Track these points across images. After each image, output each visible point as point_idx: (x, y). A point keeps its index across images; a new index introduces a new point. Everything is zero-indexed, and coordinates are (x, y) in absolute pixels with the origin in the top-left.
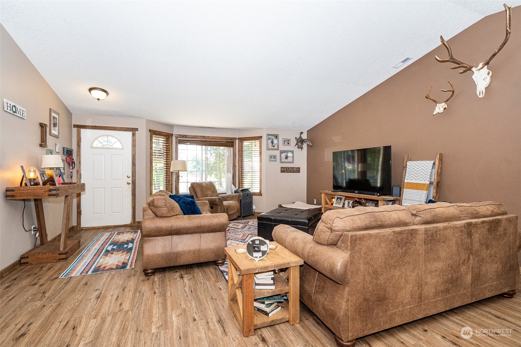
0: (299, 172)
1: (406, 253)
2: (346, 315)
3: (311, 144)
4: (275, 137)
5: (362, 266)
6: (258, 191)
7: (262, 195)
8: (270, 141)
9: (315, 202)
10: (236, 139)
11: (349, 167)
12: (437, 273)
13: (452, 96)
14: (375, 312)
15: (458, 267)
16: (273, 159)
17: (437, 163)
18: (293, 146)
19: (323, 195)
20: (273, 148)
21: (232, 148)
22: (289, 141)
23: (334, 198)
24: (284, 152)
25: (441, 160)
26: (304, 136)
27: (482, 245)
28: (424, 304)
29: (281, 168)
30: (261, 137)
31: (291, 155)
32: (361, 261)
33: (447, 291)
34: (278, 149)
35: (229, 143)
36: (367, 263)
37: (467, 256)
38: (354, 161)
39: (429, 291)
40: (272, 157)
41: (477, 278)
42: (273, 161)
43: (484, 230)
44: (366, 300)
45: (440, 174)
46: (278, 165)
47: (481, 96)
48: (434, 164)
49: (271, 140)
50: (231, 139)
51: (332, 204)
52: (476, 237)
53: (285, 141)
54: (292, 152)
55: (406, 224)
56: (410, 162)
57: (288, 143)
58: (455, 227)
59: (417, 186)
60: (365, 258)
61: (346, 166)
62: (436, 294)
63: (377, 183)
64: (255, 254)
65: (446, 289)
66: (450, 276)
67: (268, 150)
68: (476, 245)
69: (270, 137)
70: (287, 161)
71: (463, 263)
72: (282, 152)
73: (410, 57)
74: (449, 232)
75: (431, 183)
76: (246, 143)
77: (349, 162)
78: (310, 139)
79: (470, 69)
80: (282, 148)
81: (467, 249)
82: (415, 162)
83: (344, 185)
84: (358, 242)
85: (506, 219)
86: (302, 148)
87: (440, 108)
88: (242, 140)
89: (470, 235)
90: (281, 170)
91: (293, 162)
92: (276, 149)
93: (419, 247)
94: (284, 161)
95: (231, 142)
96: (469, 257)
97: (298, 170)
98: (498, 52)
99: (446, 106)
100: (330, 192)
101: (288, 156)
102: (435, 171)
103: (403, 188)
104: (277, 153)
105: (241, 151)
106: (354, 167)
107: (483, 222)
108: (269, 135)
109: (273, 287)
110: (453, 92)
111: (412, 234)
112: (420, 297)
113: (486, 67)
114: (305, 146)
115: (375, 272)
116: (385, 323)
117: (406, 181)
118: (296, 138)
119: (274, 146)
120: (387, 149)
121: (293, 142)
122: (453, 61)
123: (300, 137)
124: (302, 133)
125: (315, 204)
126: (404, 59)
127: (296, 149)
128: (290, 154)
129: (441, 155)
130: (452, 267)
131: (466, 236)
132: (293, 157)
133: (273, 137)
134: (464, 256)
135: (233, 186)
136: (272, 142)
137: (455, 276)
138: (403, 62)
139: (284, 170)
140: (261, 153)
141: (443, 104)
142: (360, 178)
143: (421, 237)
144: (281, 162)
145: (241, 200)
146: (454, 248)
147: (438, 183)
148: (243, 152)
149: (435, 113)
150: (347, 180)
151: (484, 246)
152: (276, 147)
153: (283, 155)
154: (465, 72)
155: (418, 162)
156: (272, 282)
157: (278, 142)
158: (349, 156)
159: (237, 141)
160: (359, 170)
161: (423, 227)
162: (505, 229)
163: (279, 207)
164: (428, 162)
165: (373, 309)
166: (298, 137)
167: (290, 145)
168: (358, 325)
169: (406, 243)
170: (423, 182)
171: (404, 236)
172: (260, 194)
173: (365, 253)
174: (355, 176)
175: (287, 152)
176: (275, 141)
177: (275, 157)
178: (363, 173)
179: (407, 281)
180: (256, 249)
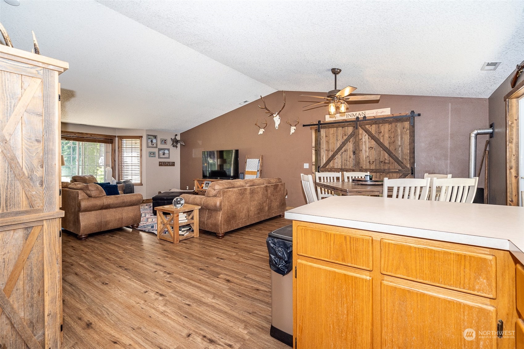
0: (174, 166)
1: (243, 198)
2: (221, 223)
3: (184, 144)
4: (154, 138)
5: (227, 203)
6: (139, 182)
7: (142, 185)
8: (149, 141)
9: (188, 189)
10: (115, 136)
11: (211, 161)
12: (255, 206)
13: (266, 126)
14: (232, 222)
15: (262, 204)
16: (152, 155)
17: (260, 160)
18: (169, 145)
19: (196, 182)
20: (153, 146)
21: (111, 144)
22: (165, 141)
23: (204, 183)
24: (162, 149)
25: (262, 158)
26: (178, 138)
27: (271, 195)
28: (250, 219)
29: (160, 162)
30: (142, 137)
31: (168, 152)
32: (226, 201)
33: (259, 213)
34: (157, 147)
35: (108, 140)
36: (229, 202)
37: (266, 199)
38: (214, 156)
39: (252, 213)
40: (152, 154)
41: (270, 208)
42: (152, 157)
43: (272, 189)
44: (228, 217)
45: (262, 166)
46: (157, 160)
47: (277, 129)
48: (259, 160)
49: (151, 140)
50: (110, 136)
51: (202, 188)
52: (269, 191)
53: (162, 141)
54: (168, 150)
55: (243, 186)
56: (248, 159)
57: (165, 143)
58: (261, 188)
59: (252, 173)
60: (228, 200)
61: (209, 160)
62: (255, 214)
63: (231, 173)
64: (177, 206)
65: (258, 213)
66: (260, 207)
67: (147, 147)
68: (269, 195)
69: (149, 137)
70: (164, 157)
71: (264, 202)
72: (160, 150)
73: (247, 100)
74: (259, 189)
75: (258, 171)
76: (124, 141)
77: (211, 158)
78: (182, 139)
79: (272, 115)
80: (160, 146)
81: (266, 196)
82: (250, 159)
83: (208, 175)
84: (225, 193)
85: (281, 184)
86: (176, 147)
87: (261, 131)
88: (121, 138)
89: (267, 191)
90: (159, 164)
91: (169, 158)
92: (155, 147)
93: (248, 196)
94: (162, 157)
95: (110, 139)
96: (267, 200)
97: (173, 164)
98: (282, 110)
99: (264, 130)
100: (201, 180)
101: (165, 153)
102: (259, 164)
103: (245, 174)
104: (156, 150)
105: (120, 147)
106: (214, 161)
107: (272, 185)
108: (149, 135)
109: (187, 221)
110: (267, 124)
111: (245, 190)
112: (248, 216)
113: (278, 115)
114: (179, 145)
115: (232, 205)
116: (235, 226)
117: (246, 170)
118: (171, 138)
119: (153, 145)
120: (237, 151)
121: (170, 142)
122: (266, 109)
123: (175, 138)
124: (176, 135)
125: (187, 190)
126: (245, 101)
127: (171, 148)
128: (166, 152)
129: (262, 156)
130: (260, 204)
131: (265, 191)
132: (169, 154)
133: (152, 137)
134: (265, 199)
135: (113, 179)
136: (152, 141)
137: (262, 207)
138: (244, 102)
139: (161, 164)
140: (141, 150)
141: (263, 129)
142: (219, 169)
143: (248, 191)
144: (159, 157)
145: (124, 190)
146: (261, 196)
147: (261, 171)
148: (122, 149)
149: (259, 134)
150: (210, 172)
151: (272, 195)
152: (155, 145)
153: (161, 152)
154: (270, 116)
155: (252, 159)
156: (186, 219)
157: (157, 141)
158: (211, 154)
159: (117, 139)
160: (218, 164)
161: (249, 187)
162: (280, 188)
163: (159, 194)
164: (257, 159)
165: (231, 221)
166: (173, 138)
167: (167, 144)
168: (226, 227)
169: (243, 194)
170: (254, 170)
171: (242, 191)
172: (141, 184)
173: (228, 198)
174: (216, 168)
175: (164, 149)
176: (154, 141)
177: (154, 153)
178: (221, 166)
179: (243, 209)
180: (179, 203)
